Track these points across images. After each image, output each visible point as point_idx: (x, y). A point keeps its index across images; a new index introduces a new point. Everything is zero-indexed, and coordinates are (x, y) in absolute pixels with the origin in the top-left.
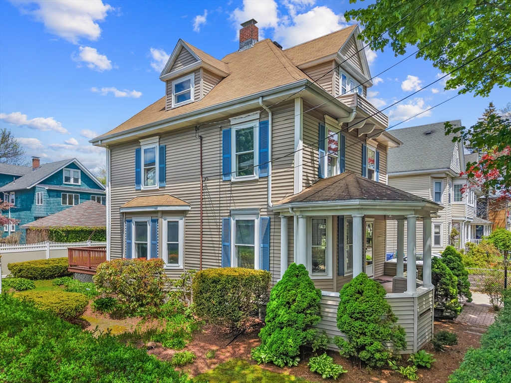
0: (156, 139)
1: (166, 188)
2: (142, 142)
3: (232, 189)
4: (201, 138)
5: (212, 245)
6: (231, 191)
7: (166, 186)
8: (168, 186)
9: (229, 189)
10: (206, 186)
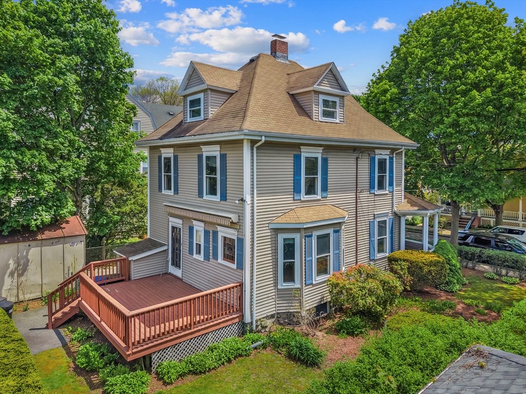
0: (320, 150)
1: (328, 198)
2: (303, 149)
3: (375, 199)
4: (357, 158)
5: (363, 243)
6: (374, 200)
7: (328, 196)
8: (330, 196)
9: (373, 199)
10: (359, 197)
